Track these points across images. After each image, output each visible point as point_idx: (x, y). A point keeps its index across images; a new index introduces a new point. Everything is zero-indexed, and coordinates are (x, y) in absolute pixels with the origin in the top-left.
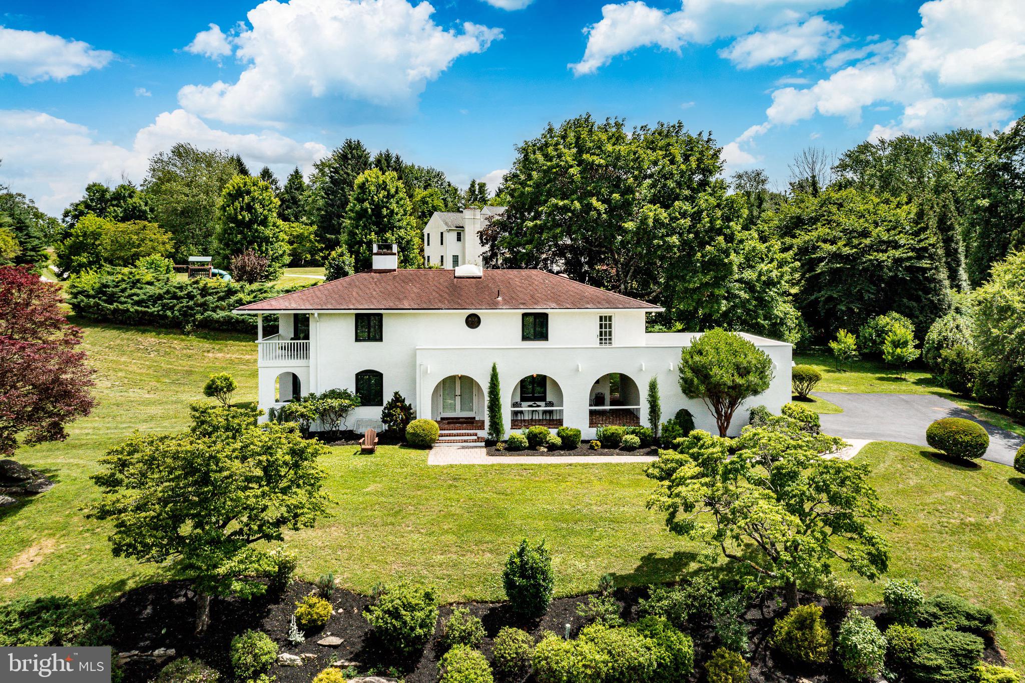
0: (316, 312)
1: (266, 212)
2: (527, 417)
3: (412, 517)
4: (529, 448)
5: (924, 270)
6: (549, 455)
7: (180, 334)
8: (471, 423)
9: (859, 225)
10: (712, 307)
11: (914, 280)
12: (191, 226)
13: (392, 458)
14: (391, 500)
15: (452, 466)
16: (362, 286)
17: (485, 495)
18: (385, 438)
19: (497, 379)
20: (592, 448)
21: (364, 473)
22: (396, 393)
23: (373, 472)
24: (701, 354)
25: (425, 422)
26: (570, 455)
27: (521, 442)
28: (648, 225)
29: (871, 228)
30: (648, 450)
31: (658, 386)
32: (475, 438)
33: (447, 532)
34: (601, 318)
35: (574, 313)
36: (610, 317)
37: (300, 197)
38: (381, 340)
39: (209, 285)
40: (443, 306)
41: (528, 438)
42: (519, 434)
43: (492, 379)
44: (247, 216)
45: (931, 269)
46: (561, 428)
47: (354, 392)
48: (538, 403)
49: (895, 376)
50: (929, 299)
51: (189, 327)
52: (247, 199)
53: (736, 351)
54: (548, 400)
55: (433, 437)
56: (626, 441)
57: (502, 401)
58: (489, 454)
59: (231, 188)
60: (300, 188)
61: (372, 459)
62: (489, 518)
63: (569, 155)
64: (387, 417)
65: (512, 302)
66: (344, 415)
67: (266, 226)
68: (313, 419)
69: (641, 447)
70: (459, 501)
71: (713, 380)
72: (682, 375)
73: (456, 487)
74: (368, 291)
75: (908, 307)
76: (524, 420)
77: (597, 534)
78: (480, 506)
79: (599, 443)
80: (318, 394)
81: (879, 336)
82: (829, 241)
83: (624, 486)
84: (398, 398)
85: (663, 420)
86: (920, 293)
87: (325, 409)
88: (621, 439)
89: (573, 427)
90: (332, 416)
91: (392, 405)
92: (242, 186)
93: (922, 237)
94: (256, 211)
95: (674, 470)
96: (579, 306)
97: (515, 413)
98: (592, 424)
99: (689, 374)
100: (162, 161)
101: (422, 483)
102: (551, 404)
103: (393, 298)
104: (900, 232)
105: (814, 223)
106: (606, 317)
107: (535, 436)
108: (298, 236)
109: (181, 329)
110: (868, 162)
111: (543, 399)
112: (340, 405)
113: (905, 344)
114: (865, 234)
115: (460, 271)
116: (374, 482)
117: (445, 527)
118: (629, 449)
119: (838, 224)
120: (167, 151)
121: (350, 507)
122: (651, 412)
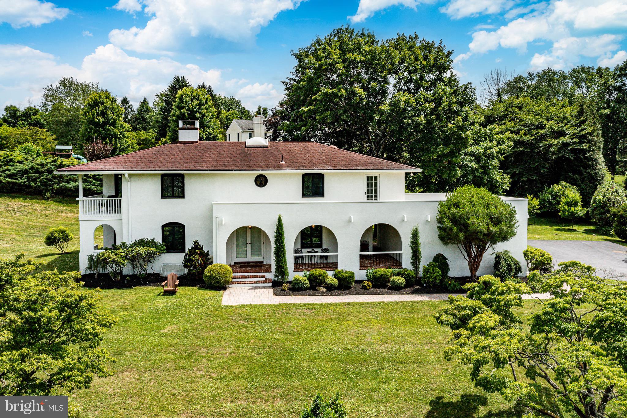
0: (126, 173)
1: (115, 117)
2: (307, 261)
3: (204, 361)
4: (310, 289)
5: (584, 151)
6: (328, 295)
7: (42, 199)
8: (260, 266)
9: (536, 120)
10: (450, 173)
11: (577, 159)
12: (72, 133)
13: (190, 299)
14: (185, 341)
15: (243, 306)
16: (168, 153)
17: (274, 336)
18: (184, 281)
19: (282, 230)
20: (364, 287)
21: (163, 314)
22: (196, 242)
23: (172, 313)
24: (458, 206)
25: (220, 266)
26: (346, 294)
27: (303, 284)
28: (400, 107)
29: (545, 122)
30: (411, 289)
31: (419, 234)
32: (264, 279)
33: (237, 376)
34: (368, 178)
35: (345, 174)
36: (376, 178)
37: (147, 116)
38: (183, 197)
39: (64, 163)
40: (235, 168)
41: (309, 279)
42: (301, 276)
43: (278, 229)
44: (102, 120)
45: (589, 151)
46: (337, 271)
47: (161, 241)
48: (316, 250)
49: (568, 228)
50: (588, 173)
51: (48, 194)
52: (101, 107)
53: (488, 204)
54: (324, 246)
55: (227, 279)
56: (394, 282)
57: (286, 248)
58: (276, 294)
59: (90, 100)
60: (147, 111)
61: (173, 300)
62: (278, 360)
63: (335, 55)
64: (187, 262)
65: (294, 165)
66: (152, 261)
67: (115, 127)
68: (124, 265)
69: (406, 286)
70: (249, 342)
71: (471, 228)
72: (440, 225)
73: (246, 327)
74: (173, 157)
75: (573, 179)
76: (305, 264)
77: (383, 375)
78: (270, 347)
79: (370, 284)
80: (129, 243)
81: (554, 199)
82: (514, 132)
83: (400, 325)
84: (197, 245)
85: (424, 262)
86: (582, 168)
87: (133, 256)
88: (389, 280)
89: (348, 270)
90: (141, 261)
91: (192, 252)
92: (98, 98)
93: (583, 127)
94: (108, 116)
95: (470, 317)
96: (350, 168)
97: (297, 258)
98: (362, 267)
99: (448, 224)
100: (53, 90)
101: (216, 324)
102: (326, 250)
103: (193, 162)
104: (566, 124)
105: (503, 120)
106: (372, 177)
107: (316, 277)
108: (143, 140)
109: (42, 195)
110: (521, 88)
111: (320, 246)
112: (147, 252)
113: (576, 204)
114: (541, 126)
115: (250, 142)
116: (172, 323)
117: (236, 371)
118: (396, 289)
119: (520, 120)
120: (56, 84)
121: (145, 350)
122: (413, 256)
